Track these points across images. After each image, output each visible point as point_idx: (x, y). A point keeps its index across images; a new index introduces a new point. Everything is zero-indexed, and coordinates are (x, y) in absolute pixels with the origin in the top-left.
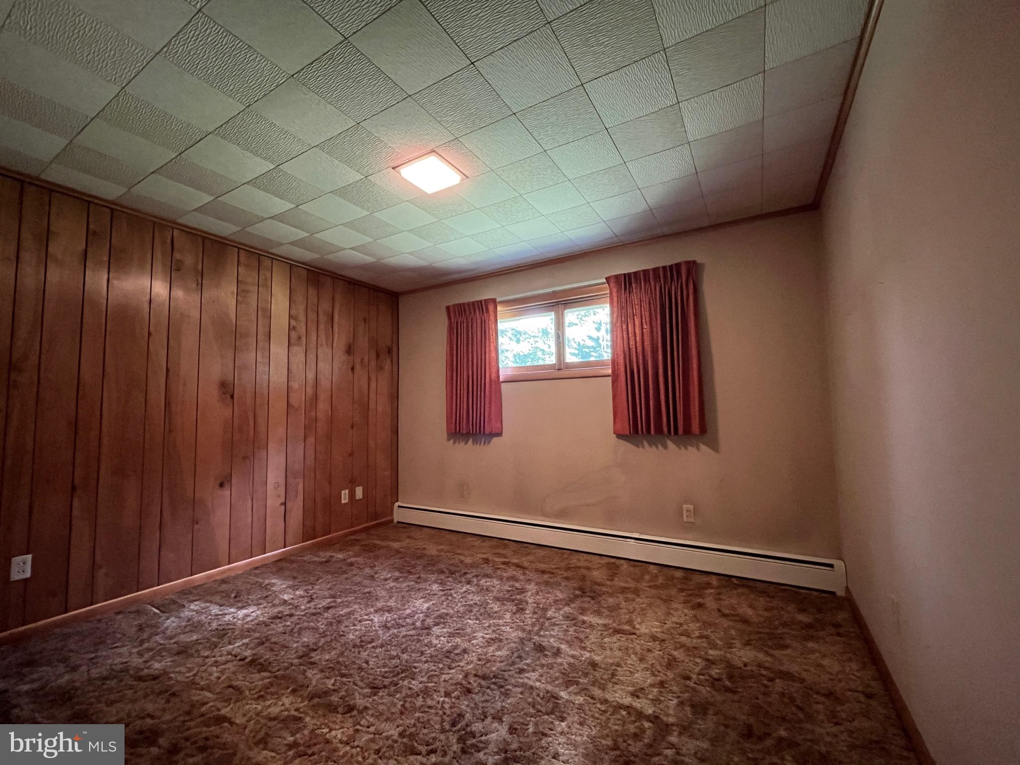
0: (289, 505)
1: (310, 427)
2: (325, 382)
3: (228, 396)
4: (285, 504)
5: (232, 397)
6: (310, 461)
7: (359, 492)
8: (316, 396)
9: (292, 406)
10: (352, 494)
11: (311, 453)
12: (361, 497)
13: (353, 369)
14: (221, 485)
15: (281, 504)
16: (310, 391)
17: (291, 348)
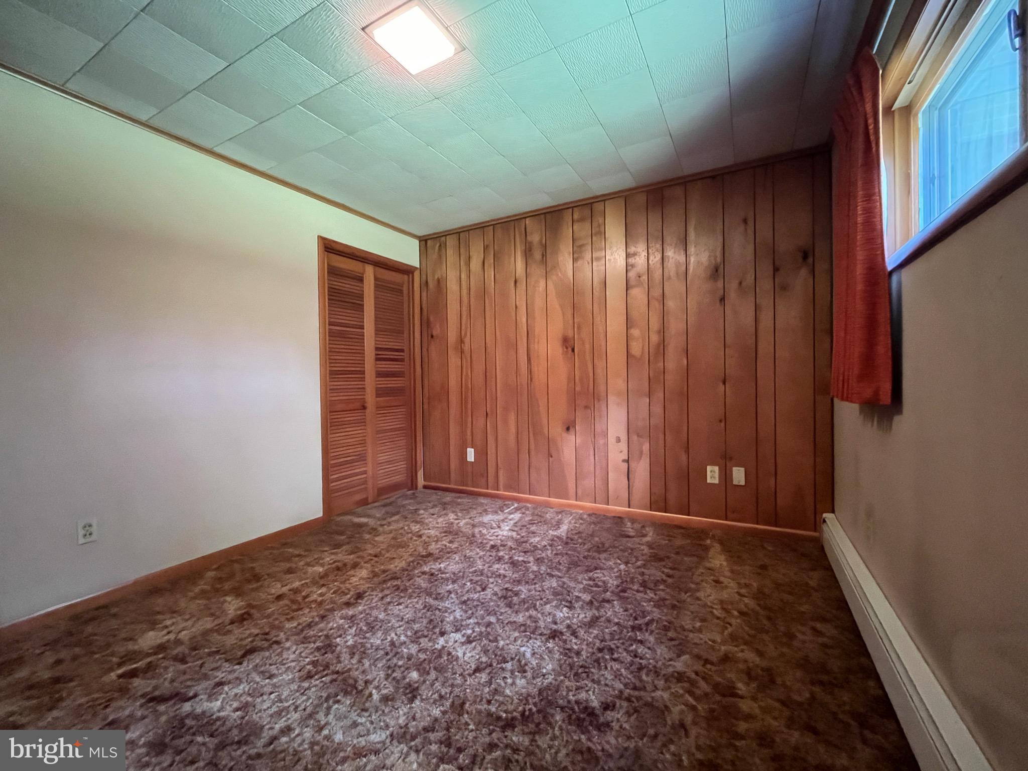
0: (633, 465)
1: (655, 381)
2: (676, 326)
3: (570, 349)
4: (628, 461)
5: (573, 350)
6: (657, 420)
7: (739, 475)
8: (662, 345)
9: (633, 356)
10: (726, 476)
11: (658, 410)
12: (743, 483)
13: (722, 300)
14: (568, 429)
15: (624, 461)
16: (655, 338)
17: (630, 291)
